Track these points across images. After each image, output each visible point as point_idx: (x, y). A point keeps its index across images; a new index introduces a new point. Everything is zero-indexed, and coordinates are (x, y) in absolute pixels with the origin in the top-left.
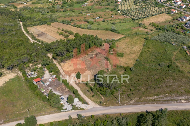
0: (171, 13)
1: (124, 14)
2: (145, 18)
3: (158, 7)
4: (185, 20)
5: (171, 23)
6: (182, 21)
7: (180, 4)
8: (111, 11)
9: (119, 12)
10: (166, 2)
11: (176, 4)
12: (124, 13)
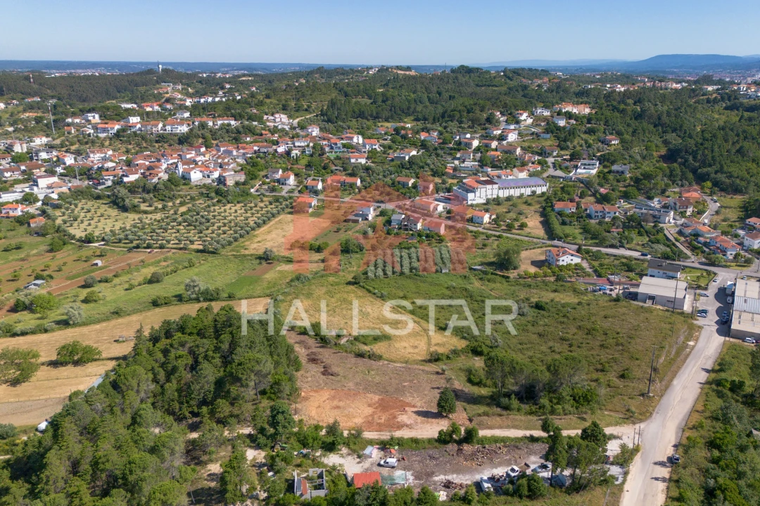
0: (307, 209)
1: (137, 247)
2: (242, 240)
3: (238, 202)
4: (370, 218)
5: (341, 232)
6: (366, 222)
7: (300, 182)
8: (51, 251)
9: (96, 244)
10: (244, 184)
11: (283, 184)
12: (132, 242)
